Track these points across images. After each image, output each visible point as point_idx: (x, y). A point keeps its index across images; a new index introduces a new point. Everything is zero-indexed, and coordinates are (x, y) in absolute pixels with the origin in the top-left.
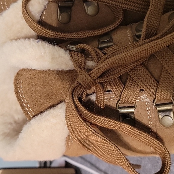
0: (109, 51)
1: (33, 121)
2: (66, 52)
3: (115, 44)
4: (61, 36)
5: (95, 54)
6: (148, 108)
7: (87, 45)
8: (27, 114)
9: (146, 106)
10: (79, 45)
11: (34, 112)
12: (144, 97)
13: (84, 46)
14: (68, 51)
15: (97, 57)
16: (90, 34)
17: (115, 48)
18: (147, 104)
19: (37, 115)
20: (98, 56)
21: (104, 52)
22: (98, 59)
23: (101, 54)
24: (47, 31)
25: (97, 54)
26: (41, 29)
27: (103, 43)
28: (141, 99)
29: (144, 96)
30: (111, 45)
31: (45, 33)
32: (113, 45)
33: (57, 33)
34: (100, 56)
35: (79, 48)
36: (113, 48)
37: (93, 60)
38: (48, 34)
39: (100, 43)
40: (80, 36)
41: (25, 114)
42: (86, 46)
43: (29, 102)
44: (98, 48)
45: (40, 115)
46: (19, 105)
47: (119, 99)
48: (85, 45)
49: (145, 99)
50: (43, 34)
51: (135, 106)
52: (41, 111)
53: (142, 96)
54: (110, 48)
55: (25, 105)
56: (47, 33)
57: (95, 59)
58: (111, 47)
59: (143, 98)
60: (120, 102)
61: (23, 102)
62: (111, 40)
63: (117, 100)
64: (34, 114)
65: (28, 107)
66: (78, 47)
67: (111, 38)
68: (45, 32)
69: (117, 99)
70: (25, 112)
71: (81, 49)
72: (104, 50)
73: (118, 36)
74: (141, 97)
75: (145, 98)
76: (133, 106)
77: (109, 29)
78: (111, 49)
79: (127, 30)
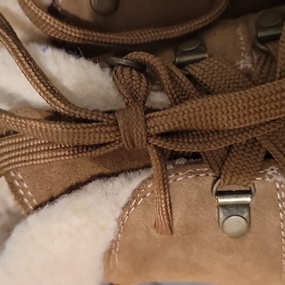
0: (198, 69)
1: (32, 219)
2: (104, 71)
3: (210, 56)
4: (95, 39)
5: (168, 76)
6: (281, 195)
7: (152, 56)
8: (22, 203)
9: (275, 191)
10: (135, 53)
11: (35, 198)
12: (272, 172)
13: (145, 57)
14: (108, 70)
15: (172, 83)
16: (157, 34)
17: (211, 65)
18: (278, 186)
19: (41, 206)
20: (173, 80)
21: (186, 72)
22: (173, 88)
23: (181, 77)
24: (65, 27)
25: (172, 77)
26: (52, 23)
27: (184, 54)
28: (267, 175)
29: (272, 170)
30: (204, 59)
31: (62, 31)
32: (206, 58)
33: (86, 32)
34: (179, 81)
35: (133, 61)
36: (208, 63)
37: (162, 89)
38: (66, 33)
39: (178, 53)
40: (137, 38)
41: (17, 202)
42: (150, 58)
43: (26, 177)
44: (174, 63)
45: (47, 205)
46: (6, 183)
47: (218, 175)
48: (148, 54)
49: (274, 175)
50: (57, 33)
51: (253, 190)
52: (50, 196)
53: (269, 170)
54: (200, 64)
55: (18, 184)
56: (65, 31)
57: (166, 87)
58: (204, 61)
59: (270, 173)
60: (219, 180)
61: (13, 178)
62: (203, 48)
63: (213, 176)
64: (36, 202)
65: (23, 188)
66: (133, 58)
67: (203, 44)
68: (60, 29)
69: (214, 174)
70: (19, 198)
71: (138, 62)
72: (187, 68)
73: (217, 40)
74: (265, 172)
75: (275, 173)
76: (248, 189)
77: (199, 24)
78: (203, 66)
79: (237, 27)
